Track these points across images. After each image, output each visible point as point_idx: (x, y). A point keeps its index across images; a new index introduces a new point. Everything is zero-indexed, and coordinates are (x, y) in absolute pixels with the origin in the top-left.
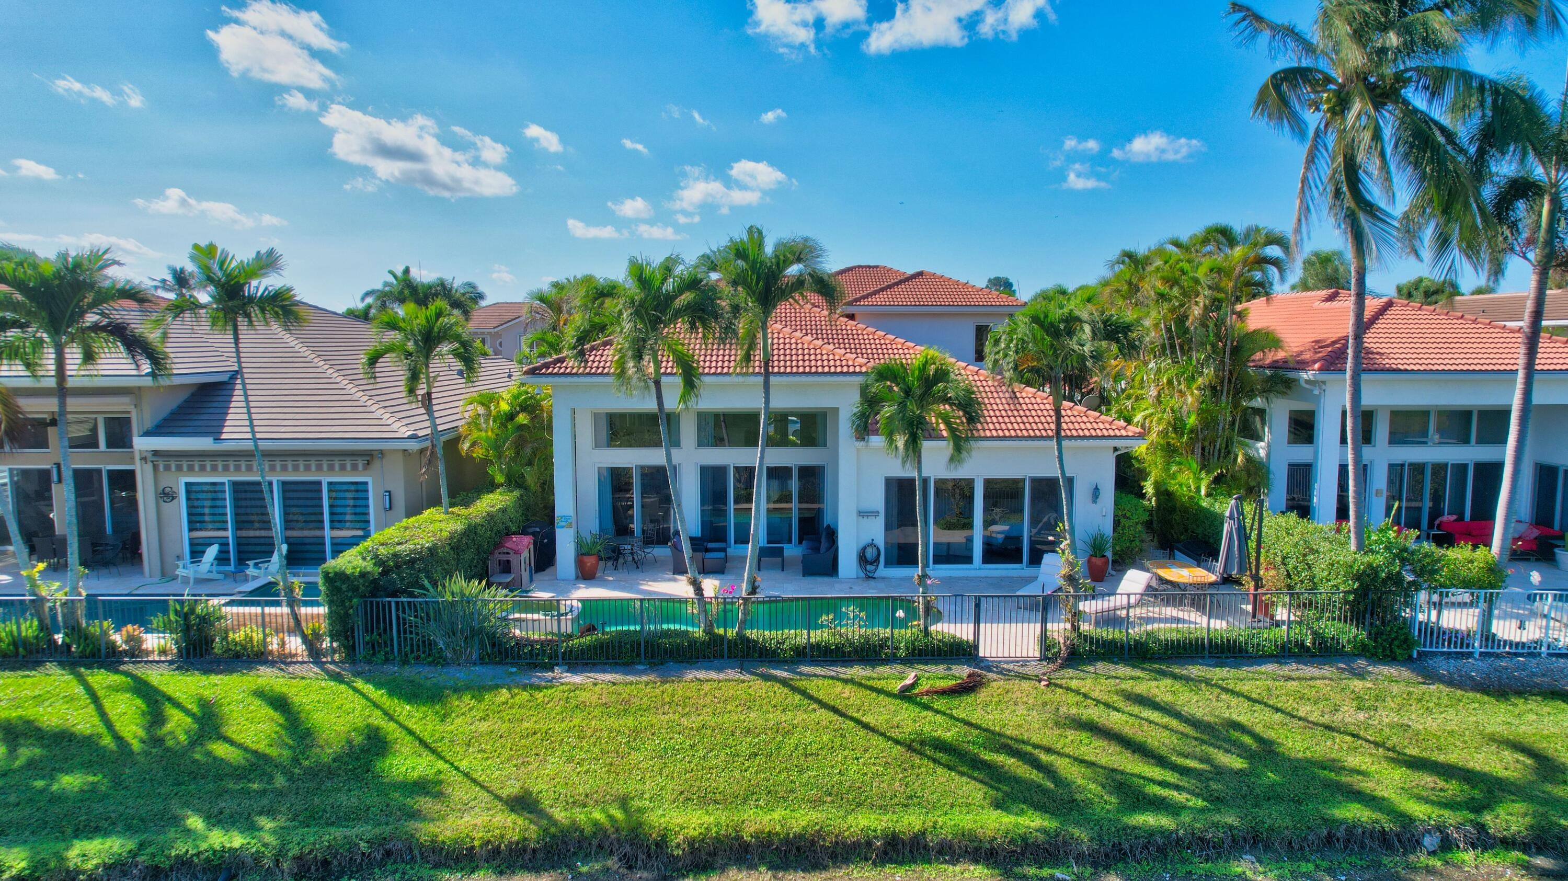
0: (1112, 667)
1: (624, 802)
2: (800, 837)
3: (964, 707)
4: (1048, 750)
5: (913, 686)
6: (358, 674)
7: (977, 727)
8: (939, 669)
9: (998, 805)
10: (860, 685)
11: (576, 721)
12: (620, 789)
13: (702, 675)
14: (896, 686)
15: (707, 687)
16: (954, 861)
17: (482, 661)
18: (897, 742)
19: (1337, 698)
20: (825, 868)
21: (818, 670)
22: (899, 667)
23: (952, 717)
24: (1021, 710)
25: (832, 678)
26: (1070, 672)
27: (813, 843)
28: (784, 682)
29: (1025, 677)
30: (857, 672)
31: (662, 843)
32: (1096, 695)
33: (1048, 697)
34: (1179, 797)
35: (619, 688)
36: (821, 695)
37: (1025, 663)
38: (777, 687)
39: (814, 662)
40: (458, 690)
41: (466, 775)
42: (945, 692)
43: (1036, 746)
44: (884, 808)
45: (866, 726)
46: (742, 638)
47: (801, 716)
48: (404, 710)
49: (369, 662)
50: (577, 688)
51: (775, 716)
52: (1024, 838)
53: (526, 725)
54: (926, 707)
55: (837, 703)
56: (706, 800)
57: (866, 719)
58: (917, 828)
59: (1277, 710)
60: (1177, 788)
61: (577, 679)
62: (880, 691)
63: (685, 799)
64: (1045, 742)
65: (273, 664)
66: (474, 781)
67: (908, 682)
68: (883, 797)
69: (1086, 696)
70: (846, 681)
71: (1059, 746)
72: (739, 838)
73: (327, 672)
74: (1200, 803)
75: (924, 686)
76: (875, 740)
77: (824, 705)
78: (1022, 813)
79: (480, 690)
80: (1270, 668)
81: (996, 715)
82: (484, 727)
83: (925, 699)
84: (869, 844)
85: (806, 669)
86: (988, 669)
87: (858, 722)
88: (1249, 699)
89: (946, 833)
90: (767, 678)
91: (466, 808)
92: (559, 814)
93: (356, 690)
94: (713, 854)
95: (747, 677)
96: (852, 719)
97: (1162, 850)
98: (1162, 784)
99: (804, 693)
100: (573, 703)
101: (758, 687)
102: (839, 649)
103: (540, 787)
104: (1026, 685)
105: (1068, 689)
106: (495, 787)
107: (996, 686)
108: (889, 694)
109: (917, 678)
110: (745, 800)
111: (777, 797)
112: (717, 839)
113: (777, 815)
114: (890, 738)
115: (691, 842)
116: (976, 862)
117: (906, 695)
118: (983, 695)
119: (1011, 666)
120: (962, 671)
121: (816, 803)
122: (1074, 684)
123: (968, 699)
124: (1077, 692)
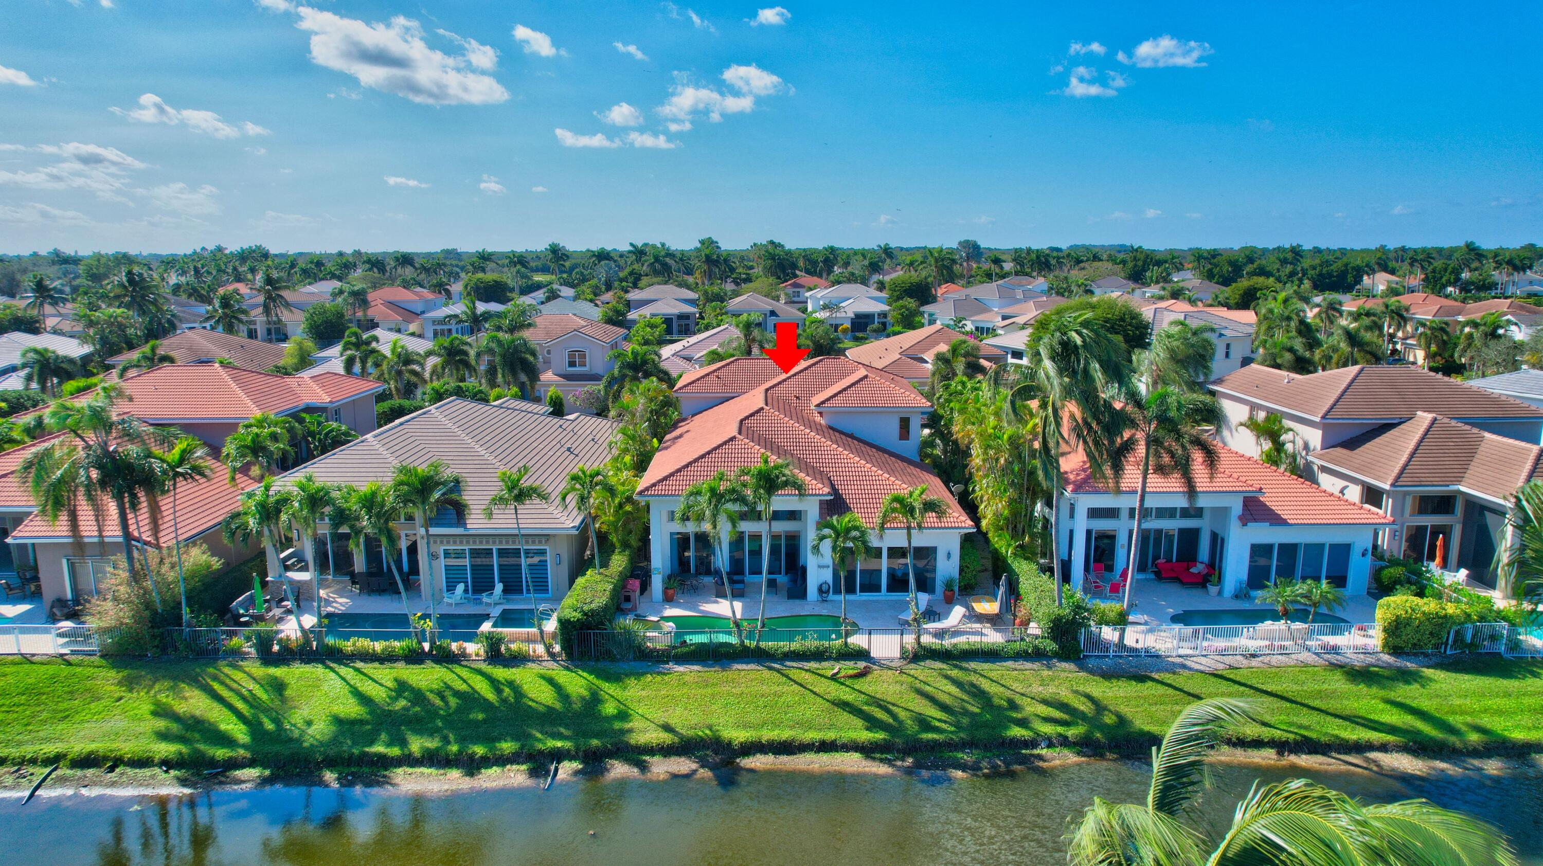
0: (933, 662)
1: (710, 728)
2: (785, 741)
3: (860, 684)
4: (894, 705)
5: (837, 673)
6: (577, 667)
7: (864, 693)
8: (851, 664)
9: (867, 729)
10: (813, 672)
11: (685, 691)
12: (709, 721)
13: (739, 666)
14: (830, 673)
15: (743, 673)
16: (847, 752)
17: (634, 659)
18: (828, 701)
19: (1032, 679)
20: (796, 754)
21: (794, 664)
22: (832, 663)
23: (853, 689)
24: (885, 685)
25: (800, 668)
26: (913, 666)
27: (791, 744)
28: (778, 671)
29: (890, 668)
30: (813, 665)
31: (729, 744)
32: (921, 678)
33: (899, 678)
34: (944, 726)
35: (702, 674)
36: (795, 678)
37: (892, 660)
38: (775, 673)
39: (792, 660)
40: (628, 675)
41: (642, 716)
42: (851, 677)
43: (888, 703)
44: (820, 730)
45: (815, 693)
46: (757, 647)
47: (786, 688)
48: (605, 686)
49: (580, 660)
50: (683, 674)
51: (775, 688)
52: (876, 743)
53: (663, 693)
54: (842, 684)
55: (802, 682)
56: (747, 726)
57: (815, 690)
58: (833, 738)
59: (1003, 686)
60: (945, 722)
61: (681, 669)
62: (822, 676)
63: (739, 725)
64: (893, 701)
65: (533, 661)
66: (647, 719)
67: (835, 671)
68: (820, 725)
69: (916, 678)
70: (806, 670)
71: (898, 703)
72: (760, 742)
73: (562, 666)
74: (953, 729)
75: (842, 674)
76: (819, 700)
77: (796, 682)
78: (877, 732)
79: (639, 675)
80: (1010, 664)
81: (873, 688)
82: (644, 693)
83: (842, 680)
84: (813, 744)
85: (788, 663)
86: (874, 664)
87: (811, 691)
88: (992, 680)
89: (845, 740)
90: (770, 668)
91: (645, 731)
92: (684, 732)
93: (581, 676)
94: (750, 748)
95: (761, 668)
96: (809, 689)
97: (933, 748)
98: (939, 720)
99: (787, 677)
100: (682, 682)
101: (767, 673)
102: (804, 653)
103: (673, 722)
104: (890, 672)
105: (909, 675)
106: (656, 721)
107: (877, 672)
108: (826, 677)
109: (840, 669)
110: (763, 726)
111: (776, 725)
112: (752, 742)
113: (776, 733)
114: (824, 699)
115: (741, 744)
116: (856, 752)
117: (834, 678)
118: (869, 678)
119: (885, 662)
120: (862, 665)
121: (792, 728)
122: (912, 672)
123: (862, 680)
124: (913, 676)
